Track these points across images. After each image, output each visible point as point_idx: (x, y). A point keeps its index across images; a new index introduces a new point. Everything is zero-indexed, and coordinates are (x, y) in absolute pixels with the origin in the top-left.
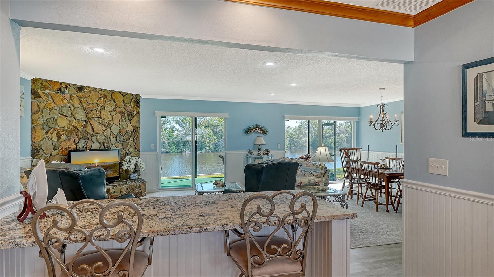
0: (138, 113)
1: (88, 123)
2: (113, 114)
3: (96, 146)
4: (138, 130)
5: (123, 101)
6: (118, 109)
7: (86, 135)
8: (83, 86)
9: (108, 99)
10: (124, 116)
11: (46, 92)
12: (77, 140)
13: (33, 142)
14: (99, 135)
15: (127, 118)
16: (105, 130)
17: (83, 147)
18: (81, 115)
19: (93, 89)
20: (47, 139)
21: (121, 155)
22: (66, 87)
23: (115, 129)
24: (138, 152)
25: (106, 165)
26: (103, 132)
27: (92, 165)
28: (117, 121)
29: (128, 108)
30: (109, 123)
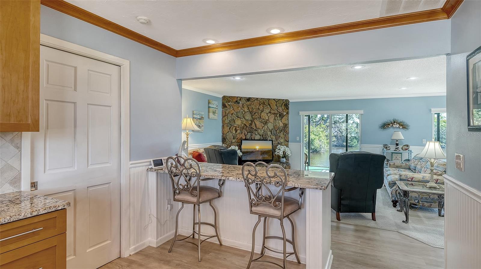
0: (288, 113)
1: (253, 122)
2: (269, 115)
3: (258, 137)
4: (287, 126)
5: (276, 105)
6: (272, 112)
7: (252, 130)
8: (250, 98)
9: (265, 105)
10: (277, 116)
11: (229, 104)
12: (246, 133)
13: (223, 134)
14: (260, 130)
15: (279, 117)
16: (264, 126)
17: (250, 138)
18: (248, 117)
19: (256, 99)
20: (230, 132)
21: (275, 144)
22: (240, 100)
23: (270, 126)
24: (287, 143)
25: (264, 151)
26: (262, 128)
27: (254, 150)
28: (272, 120)
29: (280, 110)
30: (266, 121)
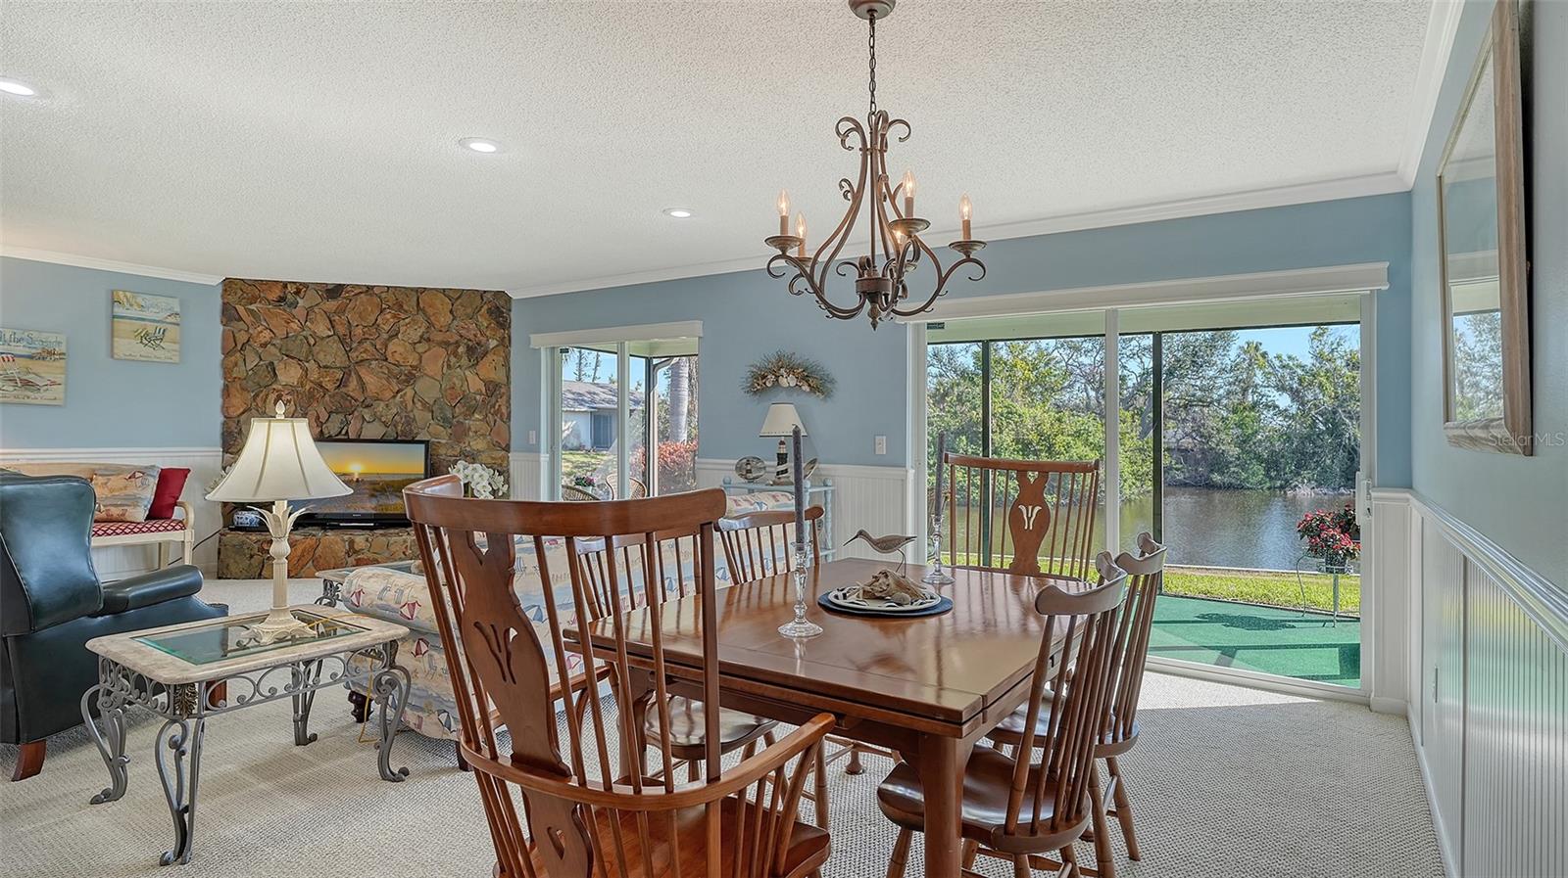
0: (505, 343)
1: (350, 375)
2: (420, 350)
3: (374, 430)
4: (502, 390)
5: (451, 312)
6: (436, 336)
7: (348, 403)
8: (340, 285)
9: (406, 311)
10: (455, 354)
11: (253, 307)
12: (324, 416)
13: (225, 417)
14: (382, 404)
15: (465, 358)
16: (398, 392)
17: (339, 434)
18: (332, 354)
19: (365, 289)
20: (253, 411)
21: (448, 459)
22: (298, 292)
24: (503, 452)
25: (386, 482)
26: (394, 397)
28: (434, 367)
29: (468, 330)
30: (410, 372)
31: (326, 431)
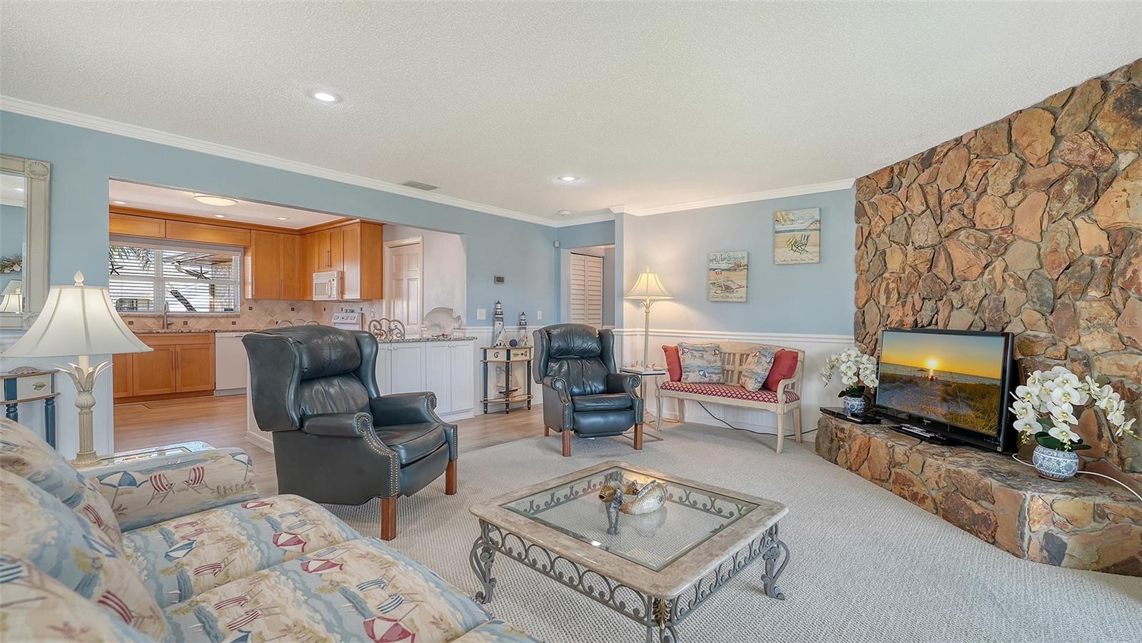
1: (939, 253)
3: (961, 319)
5: (1053, 132)
6: (1033, 176)
7: (938, 287)
8: (933, 149)
9: (996, 154)
10: (1060, 196)
11: (873, 200)
12: (918, 303)
14: (970, 285)
15: (1075, 198)
16: (986, 267)
17: (930, 324)
18: (924, 233)
19: (953, 144)
20: (872, 301)
23: (1021, 258)
26: (982, 274)
27: (919, 374)
28: (1027, 226)
29: (1081, 151)
30: (1000, 238)
31: (919, 321)
